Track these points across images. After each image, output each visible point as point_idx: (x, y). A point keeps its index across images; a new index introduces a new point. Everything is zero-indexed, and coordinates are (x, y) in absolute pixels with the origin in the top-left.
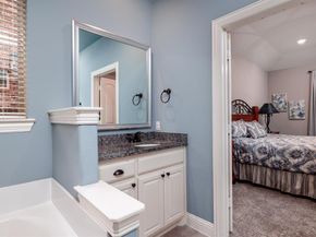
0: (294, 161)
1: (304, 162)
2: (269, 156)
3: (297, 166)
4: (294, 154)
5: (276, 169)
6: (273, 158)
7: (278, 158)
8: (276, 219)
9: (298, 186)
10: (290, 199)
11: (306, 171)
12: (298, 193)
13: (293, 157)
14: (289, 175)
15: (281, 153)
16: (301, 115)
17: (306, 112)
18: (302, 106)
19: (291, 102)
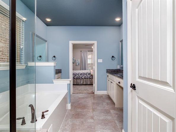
0: (81, 76)
1: (83, 76)
2: (75, 76)
3: (81, 77)
4: (81, 74)
5: (77, 79)
6: (76, 76)
7: (77, 76)
8: (80, 89)
9: (82, 82)
10: (80, 86)
11: (83, 78)
12: (82, 84)
13: (81, 75)
14: (80, 79)
15: (78, 74)
16: (79, 64)
17: (80, 63)
18: (79, 61)
19: (76, 60)
